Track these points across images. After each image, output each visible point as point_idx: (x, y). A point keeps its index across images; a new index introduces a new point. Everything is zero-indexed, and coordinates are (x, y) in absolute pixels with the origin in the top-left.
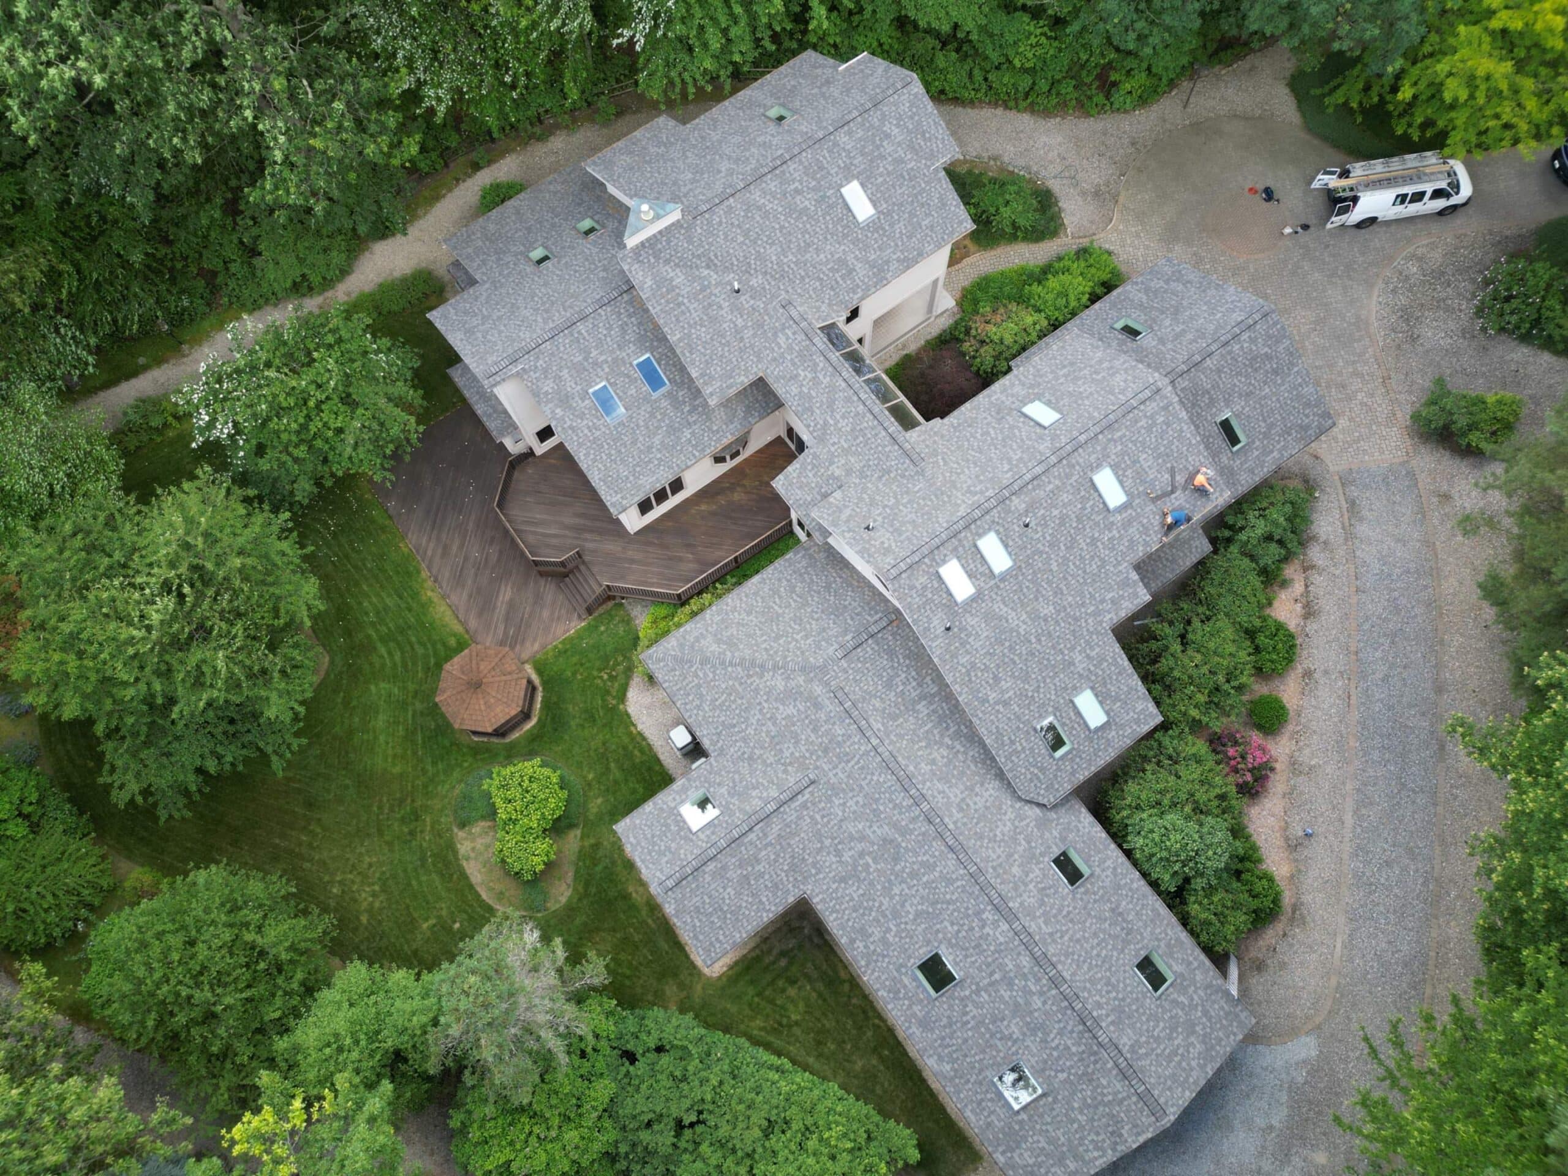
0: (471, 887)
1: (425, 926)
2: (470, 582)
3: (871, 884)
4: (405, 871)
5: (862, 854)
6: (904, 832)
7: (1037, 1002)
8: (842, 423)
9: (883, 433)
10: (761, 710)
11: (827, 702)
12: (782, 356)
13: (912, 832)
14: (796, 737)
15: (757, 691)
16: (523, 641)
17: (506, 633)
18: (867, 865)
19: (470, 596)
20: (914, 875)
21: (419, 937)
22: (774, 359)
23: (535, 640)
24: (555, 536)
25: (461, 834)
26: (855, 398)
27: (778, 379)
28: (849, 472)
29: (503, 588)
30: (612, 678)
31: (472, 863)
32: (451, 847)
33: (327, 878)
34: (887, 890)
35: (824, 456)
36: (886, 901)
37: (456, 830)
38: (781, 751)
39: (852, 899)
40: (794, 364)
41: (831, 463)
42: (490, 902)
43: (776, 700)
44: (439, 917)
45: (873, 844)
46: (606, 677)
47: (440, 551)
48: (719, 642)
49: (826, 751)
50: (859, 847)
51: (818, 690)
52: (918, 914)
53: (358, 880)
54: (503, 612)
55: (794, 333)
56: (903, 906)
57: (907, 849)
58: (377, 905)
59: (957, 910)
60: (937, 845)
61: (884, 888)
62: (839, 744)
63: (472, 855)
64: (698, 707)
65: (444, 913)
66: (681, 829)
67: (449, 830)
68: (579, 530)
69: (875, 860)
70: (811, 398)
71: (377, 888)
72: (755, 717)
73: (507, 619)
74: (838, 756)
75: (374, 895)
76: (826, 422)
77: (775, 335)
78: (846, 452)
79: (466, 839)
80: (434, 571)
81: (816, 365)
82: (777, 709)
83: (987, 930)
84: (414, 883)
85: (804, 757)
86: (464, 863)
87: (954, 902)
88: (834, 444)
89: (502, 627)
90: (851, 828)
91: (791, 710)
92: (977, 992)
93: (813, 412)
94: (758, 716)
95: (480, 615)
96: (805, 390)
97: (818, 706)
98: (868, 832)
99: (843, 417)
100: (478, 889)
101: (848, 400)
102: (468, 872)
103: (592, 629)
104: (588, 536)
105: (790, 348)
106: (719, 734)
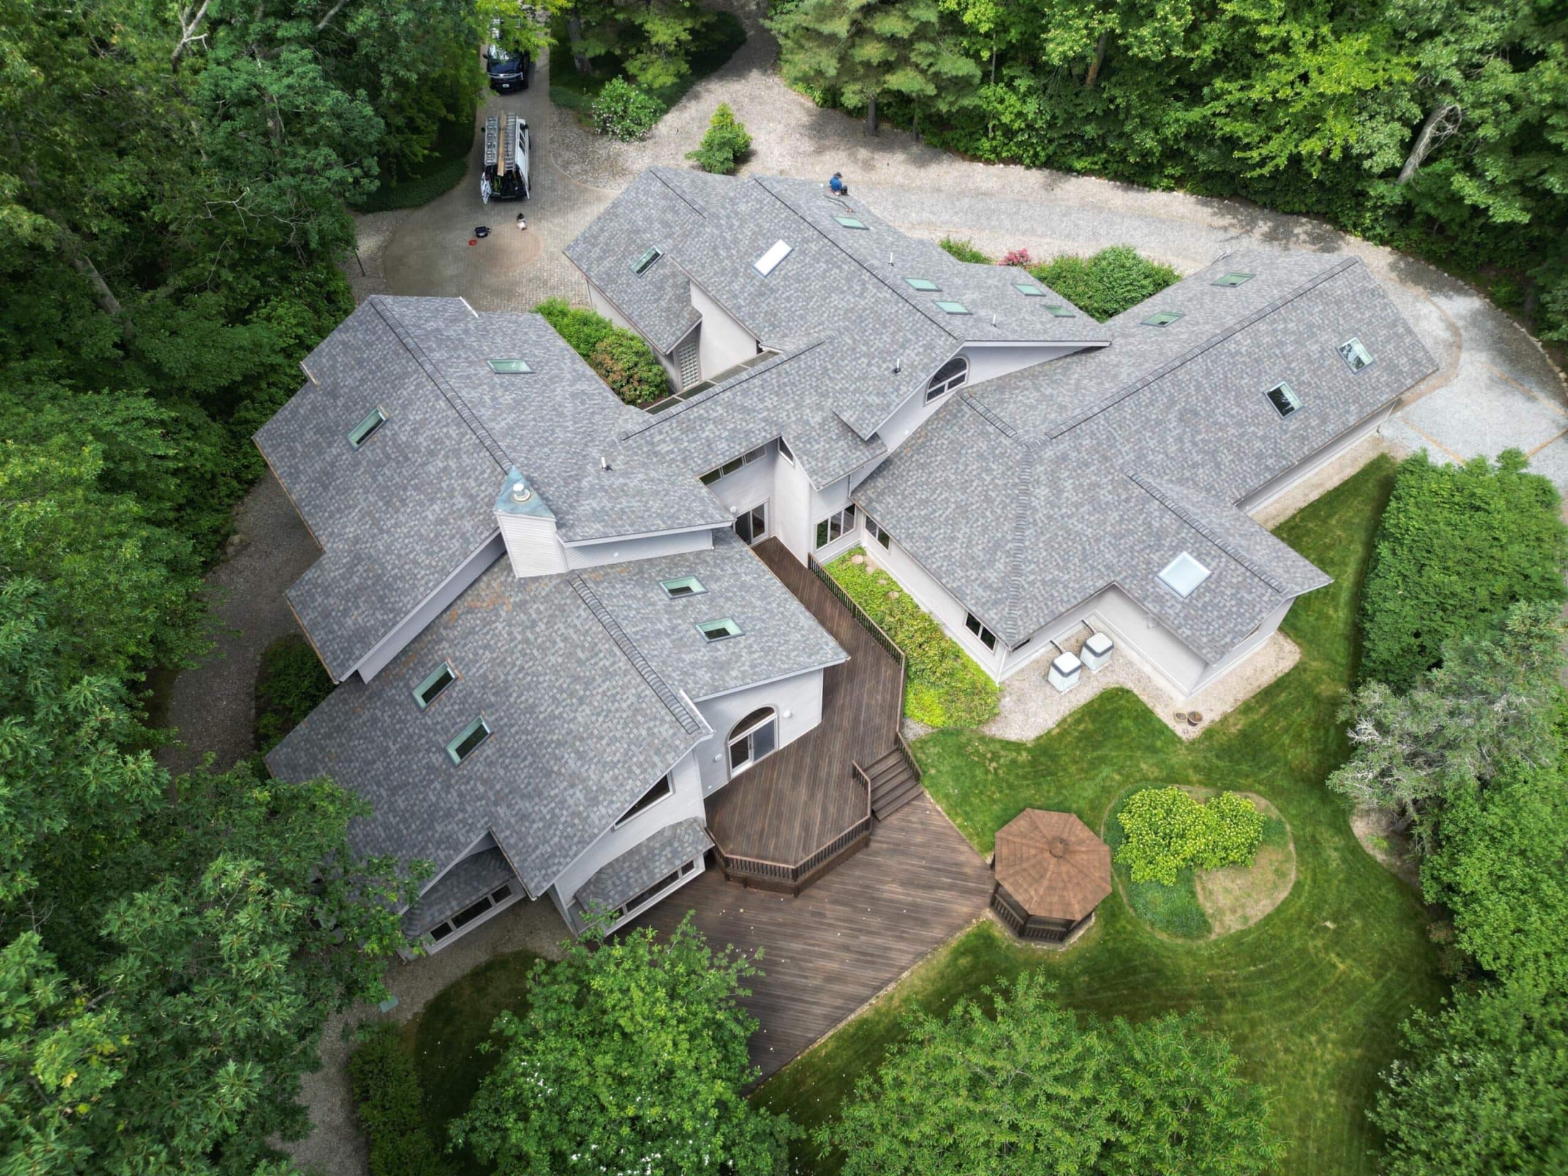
0: (1278, 910)
1: (1341, 967)
2: (879, 941)
3: (1219, 440)
4: (1282, 999)
5: (1195, 444)
6: (1172, 402)
7: (1291, 326)
8: (768, 403)
9: (786, 366)
10: (1069, 517)
11: (1061, 447)
12: (682, 451)
13: (1171, 395)
14: (1096, 485)
15: (1050, 518)
16: (957, 864)
17: (950, 887)
18: (1203, 440)
19: (901, 938)
20: (1207, 400)
21: (1357, 973)
22: (684, 460)
23: (954, 850)
24: (824, 810)
25: (1217, 928)
26: (745, 385)
27: (706, 461)
28: (819, 407)
29: (886, 895)
30: (995, 757)
31: (1249, 912)
32: (1237, 940)
33: (1320, 1115)
34: (1223, 428)
35: (800, 429)
36: (1232, 431)
37: (1213, 937)
38: (1107, 503)
39: (1233, 461)
40: (694, 440)
41: (807, 423)
42: (1290, 885)
43: (1058, 498)
44: (1326, 948)
45: (1184, 432)
46: (994, 764)
47: (836, 987)
48: (991, 563)
49: (1106, 459)
50: (1188, 445)
51: (1049, 453)
52: (1238, 405)
53: (1309, 1067)
54: (920, 893)
55: (660, 433)
56: (1233, 416)
57: (1187, 402)
58: (1333, 1036)
59: (1231, 370)
60: (1181, 374)
61: (1220, 430)
62: (1099, 444)
63: (1240, 913)
64: (1065, 587)
65: (1319, 943)
66: (1208, 589)
67: (1216, 943)
68: (814, 782)
69: (1199, 433)
70: (734, 430)
71: (1313, 1039)
72: (1075, 524)
73: (930, 887)
74: (1111, 447)
75: (1322, 1040)
76: (765, 420)
77: (656, 454)
78: (799, 406)
79: (1221, 921)
80: (864, 992)
81: (700, 417)
82: (1067, 499)
83: (1243, 350)
84: (1293, 986)
85: (1112, 480)
86: (1252, 923)
87: (1225, 373)
88: (788, 416)
89: (940, 894)
90: (1173, 449)
91: (1069, 484)
92: (1293, 370)
93: (751, 431)
94: (1074, 520)
95: (924, 923)
96: (725, 434)
97: (1064, 457)
98: (1175, 433)
99: (762, 401)
100: (1278, 902)
101: (745, 393)
102: (1261, 916)
103: (934, 785)
104: (823, 773)
105: (676, 441)
106: (1093, 568)
